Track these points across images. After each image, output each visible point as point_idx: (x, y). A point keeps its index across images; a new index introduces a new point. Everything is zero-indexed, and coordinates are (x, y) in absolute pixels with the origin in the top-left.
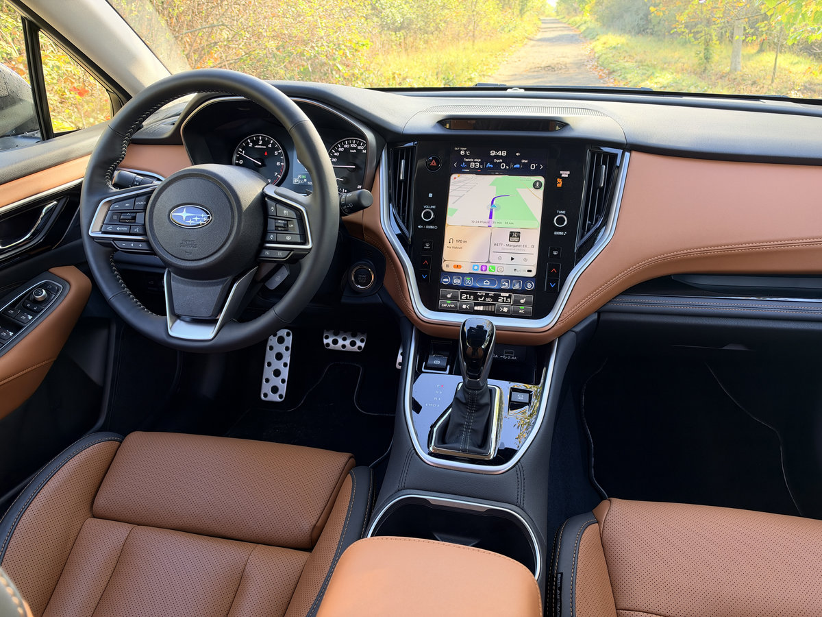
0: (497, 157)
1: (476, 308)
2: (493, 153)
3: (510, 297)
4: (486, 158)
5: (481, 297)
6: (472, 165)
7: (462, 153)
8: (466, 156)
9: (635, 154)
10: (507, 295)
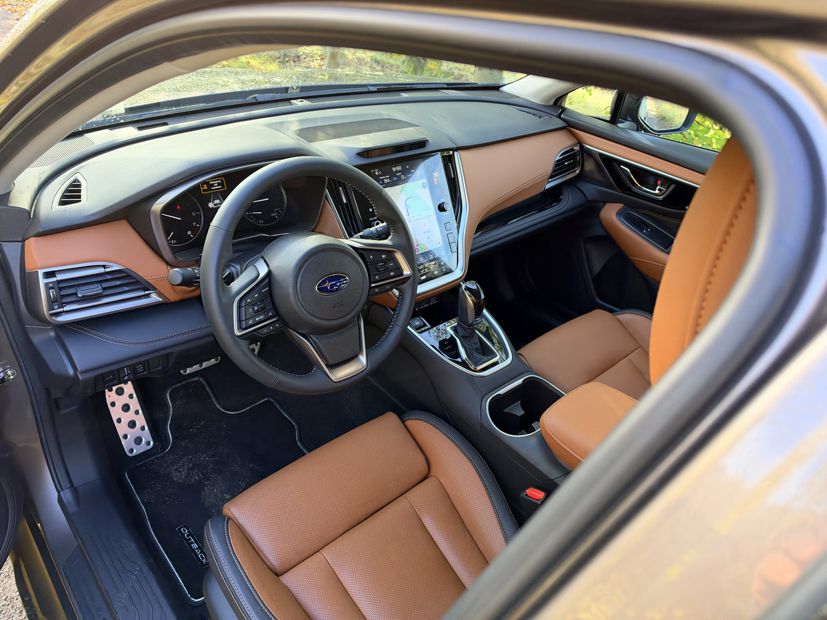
0: (397, 172)
1: (422, 278)
2: (394, 169)
3: (436, 264)
4: (392, 174)
5: (422, 270)
6: (386, 181)
7: (377, 173)
8: (379, 175)
9: (461, 152)
10: (434, 263)
